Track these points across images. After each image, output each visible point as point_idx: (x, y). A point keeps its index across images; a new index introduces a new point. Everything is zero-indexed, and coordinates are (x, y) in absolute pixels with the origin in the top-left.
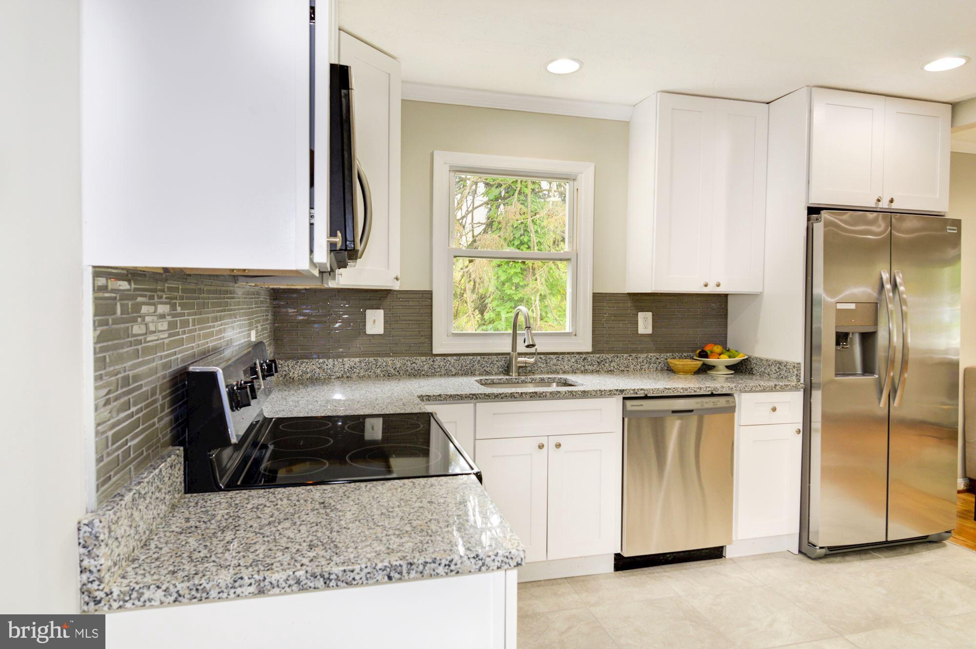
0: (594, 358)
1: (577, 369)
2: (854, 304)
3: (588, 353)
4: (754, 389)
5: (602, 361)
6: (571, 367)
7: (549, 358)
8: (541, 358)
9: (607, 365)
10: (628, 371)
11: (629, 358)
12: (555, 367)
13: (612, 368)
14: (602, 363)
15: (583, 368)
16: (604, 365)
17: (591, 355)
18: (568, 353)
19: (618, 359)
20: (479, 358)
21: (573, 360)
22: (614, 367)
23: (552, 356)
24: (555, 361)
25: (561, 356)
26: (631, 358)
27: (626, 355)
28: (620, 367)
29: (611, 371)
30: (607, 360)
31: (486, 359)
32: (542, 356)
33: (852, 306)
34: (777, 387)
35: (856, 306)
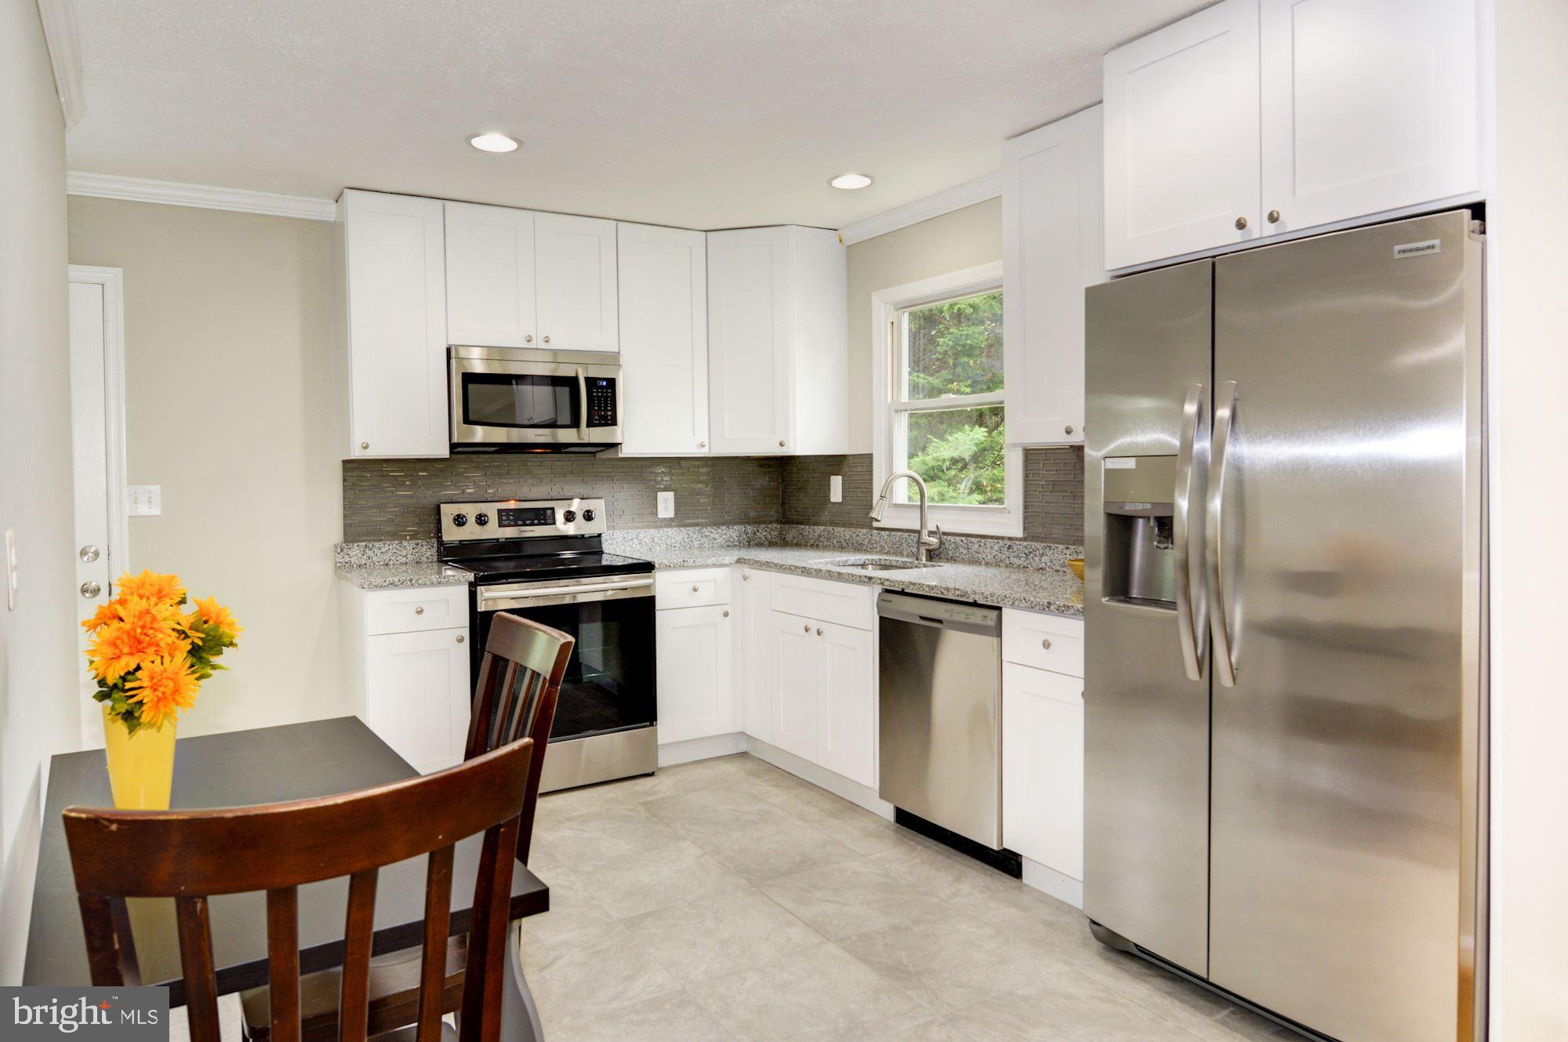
0: (1021, 547)
1: (1001, 561)
2: (1134, 459)
3: (1017, 539)
4: (1017, 603)
5: (1030, 552)
6: (994, 557)
7: (971, 542)
8: (962, 541)
9: (1037, 559)
10: (1064, 572)
11: (1065, 551)
12: (977, 555)
13: (1044, 564)
14: (1031, 555)
15: (1007, 561)
16: (1033, 558)
17: (1017, 542)
18: (992, 537)
19: (1051, 552)
20: (906, 535)
21: (996, 548)
22: (1046, 564)
23: (973, 539)
24: (977, 546)
25: (983, 540)
26: (1068, 552)
27: (1062, 547)
28: (1054, 565)
29: (1041, 569)
30: (1037, 552)
31: (912, 537)
32: (963, 538)
33: (1131, 464)
34: (1052, 607)
35: (1137, 463)
